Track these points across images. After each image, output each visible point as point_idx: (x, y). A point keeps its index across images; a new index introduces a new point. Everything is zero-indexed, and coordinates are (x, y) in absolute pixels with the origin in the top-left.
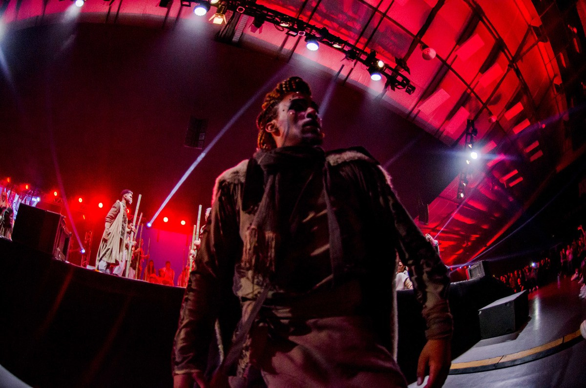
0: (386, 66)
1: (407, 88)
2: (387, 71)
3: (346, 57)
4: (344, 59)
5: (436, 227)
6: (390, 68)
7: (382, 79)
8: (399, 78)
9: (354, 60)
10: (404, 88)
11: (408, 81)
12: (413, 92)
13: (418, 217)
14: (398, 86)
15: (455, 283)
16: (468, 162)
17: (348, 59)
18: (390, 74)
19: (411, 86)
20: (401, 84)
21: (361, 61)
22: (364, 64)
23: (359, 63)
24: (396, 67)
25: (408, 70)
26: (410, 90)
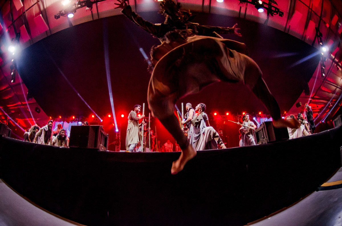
0: (263, 2)
1: (279, 13)
2: (265, 6)
3: (241, 2)
4: (240, 3)
5: (314, 96)
6: (266, 4)
7: (265, 11)
8: (273, 9)
9: (245, 2)
10: (278, 14)
11: (278, 9)
12: (283, 15)
13: (304, 91)
14: (274, 13)
15: (329, 130)
16: (322, 54)
17: (242, 3)
18: (268, 7)
19: (281, 12)
20: (275, 11)
21: (249, 2)
22: (251, 4)
23: (248, 4)
24: (269, 2)
25: (276, 3)
26: (281, 14)
